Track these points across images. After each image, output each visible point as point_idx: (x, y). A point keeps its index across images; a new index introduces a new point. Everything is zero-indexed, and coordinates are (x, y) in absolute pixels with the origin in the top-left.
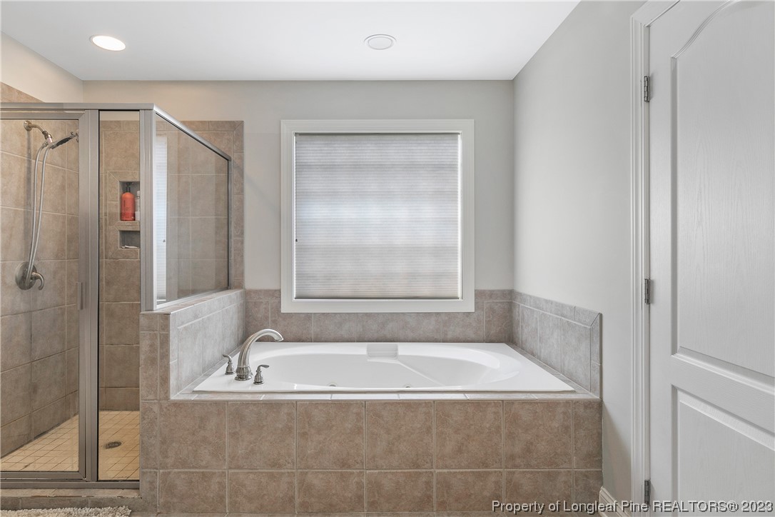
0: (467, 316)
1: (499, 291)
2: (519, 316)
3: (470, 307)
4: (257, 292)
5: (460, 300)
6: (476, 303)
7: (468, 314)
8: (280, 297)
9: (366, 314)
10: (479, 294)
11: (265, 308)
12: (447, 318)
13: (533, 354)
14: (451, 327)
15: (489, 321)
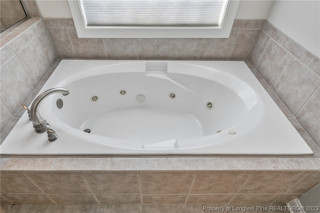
0: (222, 41)
1: (254, 20)
2: (265, 45)
3: (226, 35)
4: (54, 20)
5: (219, 27)
6: (232, 31)
7: (223, 40)
8: (74, 25)
9: (145, 39)
10: (237, 23)
11: (65, 34)
12: (206, 42)
13: (268, 81)
14: (208, 49)
15: (237, 45)
